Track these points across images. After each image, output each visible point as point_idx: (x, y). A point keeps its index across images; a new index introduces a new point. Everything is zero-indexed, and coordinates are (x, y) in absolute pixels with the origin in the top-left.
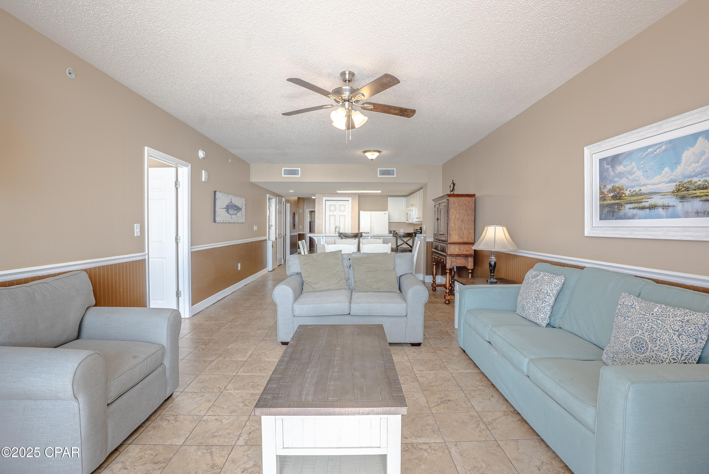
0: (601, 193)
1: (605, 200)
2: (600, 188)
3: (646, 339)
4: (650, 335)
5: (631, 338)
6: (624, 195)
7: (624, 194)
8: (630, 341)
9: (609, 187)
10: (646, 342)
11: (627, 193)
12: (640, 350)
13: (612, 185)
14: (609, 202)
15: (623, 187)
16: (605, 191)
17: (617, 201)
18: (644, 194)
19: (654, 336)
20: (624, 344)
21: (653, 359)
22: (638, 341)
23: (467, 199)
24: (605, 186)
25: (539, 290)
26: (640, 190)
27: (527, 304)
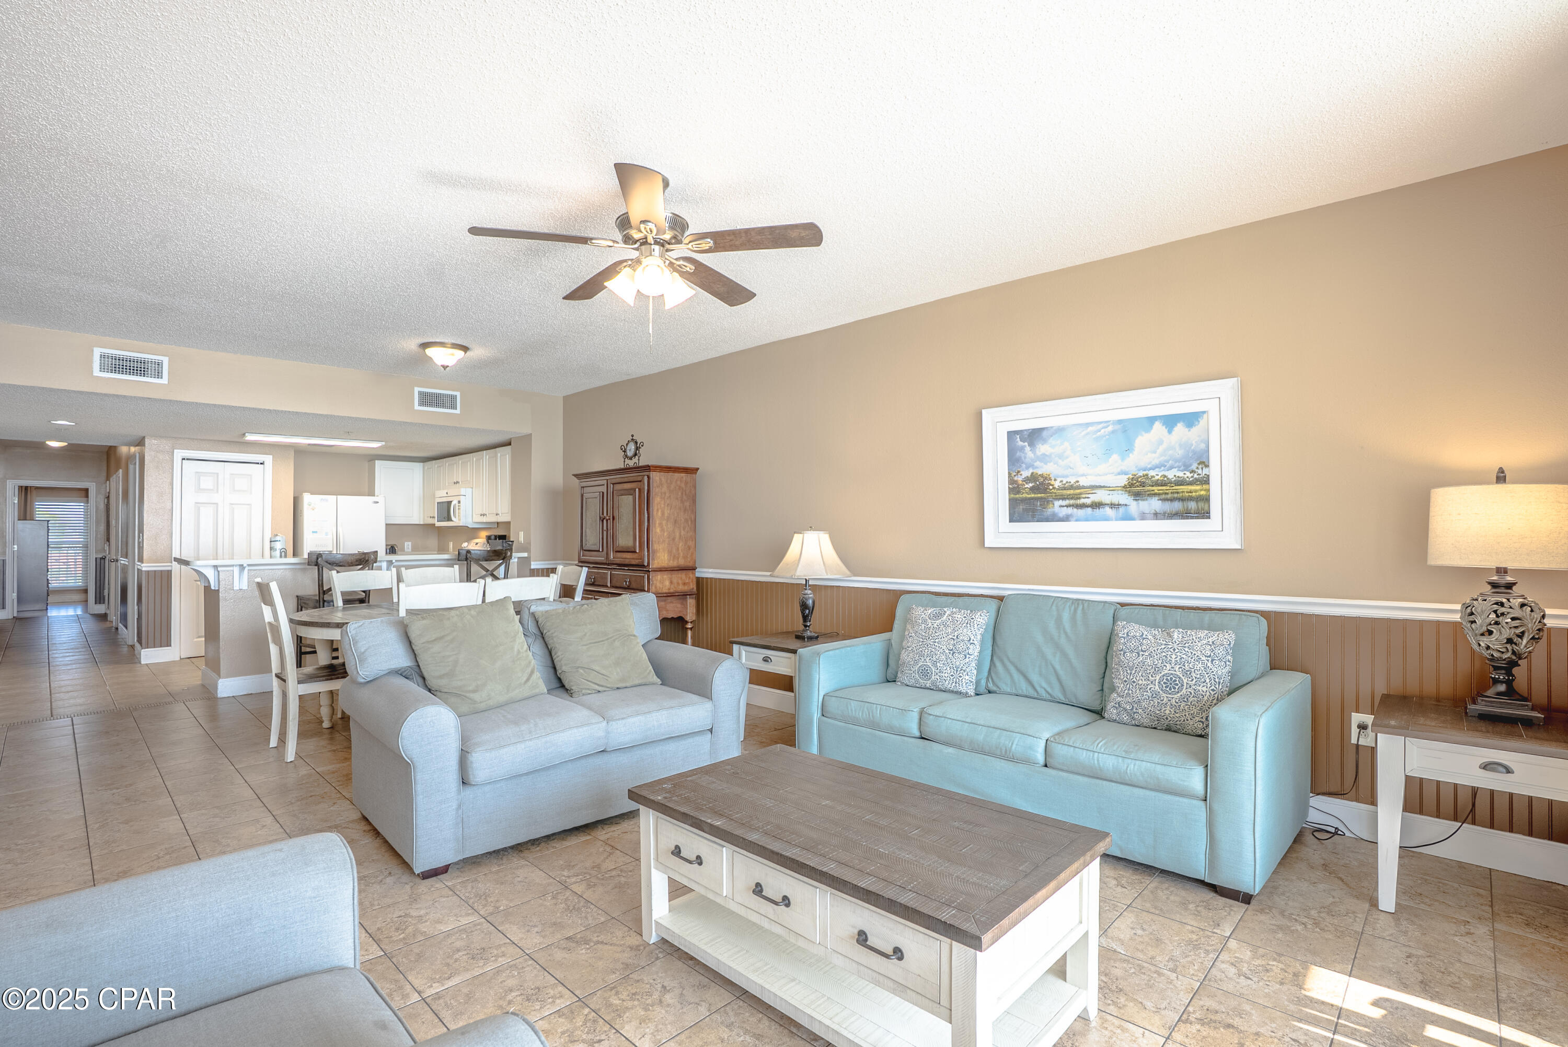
0: (1012, 481)
1: (1018, 492)
2: (1010, 474)
3: (1178, 673)
4: (1181, 668)
5: (1158, 678)
6: (1051, 487)
7: (1053, 485)
8: (1157, 681)
9: (1026, 473)
10: (1180, 678)
11: (1057, 484)
12: (1173, 690)
13: (1031, 471)
14: (1024, 495)
15: (1049, 475)
16: (1019, 479)
17: (1039, 495)
18: (1084, 487)
19: (1187, 668)
20: (1149, 687)
21: (1192, 696)
22: (1169, 678)
23: (682, 477)
24: (1019, 472)
25: (955, 638)
26: (1078, 482)
27: (935, 664)
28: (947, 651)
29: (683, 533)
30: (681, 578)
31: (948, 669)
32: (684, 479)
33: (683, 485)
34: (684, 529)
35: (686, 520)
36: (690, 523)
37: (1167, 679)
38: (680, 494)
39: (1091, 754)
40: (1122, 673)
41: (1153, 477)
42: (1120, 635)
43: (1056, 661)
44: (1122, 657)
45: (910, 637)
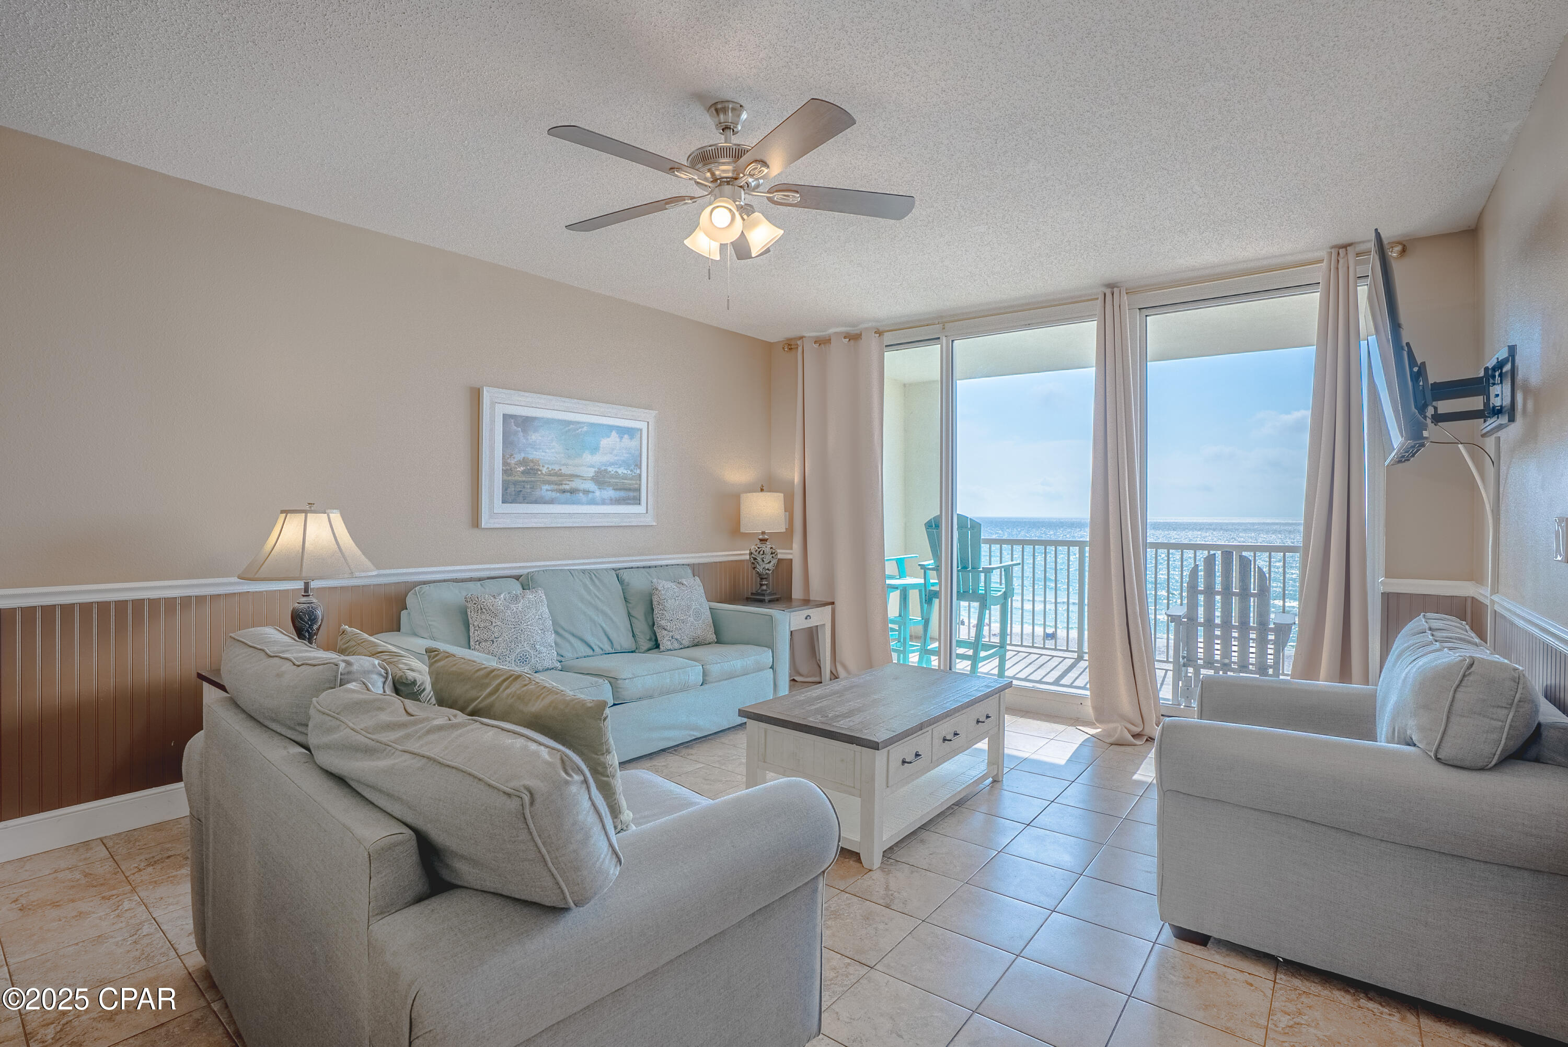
0: (505, 463)
1: (510, 475)
2: (504, 456)
6: (539, 473)
7: (541, 470)
8: (692, 615)
9: (519, 457)
11: (544, 470)
12: (699, 618)
13: (523, 455)
14: (517, 478)
15: (538, 461)
16: (513, 462)
17: (529, 479)
18: (565, 475)
20: (688, 621)
22: (696, 611)
24: (512, 455)
25: (541, 617)
26: (561, 470)
27: (533, 647)
28: (541, 631)
39: (729, 663)
41: (610, 472)
45: (495, 626)
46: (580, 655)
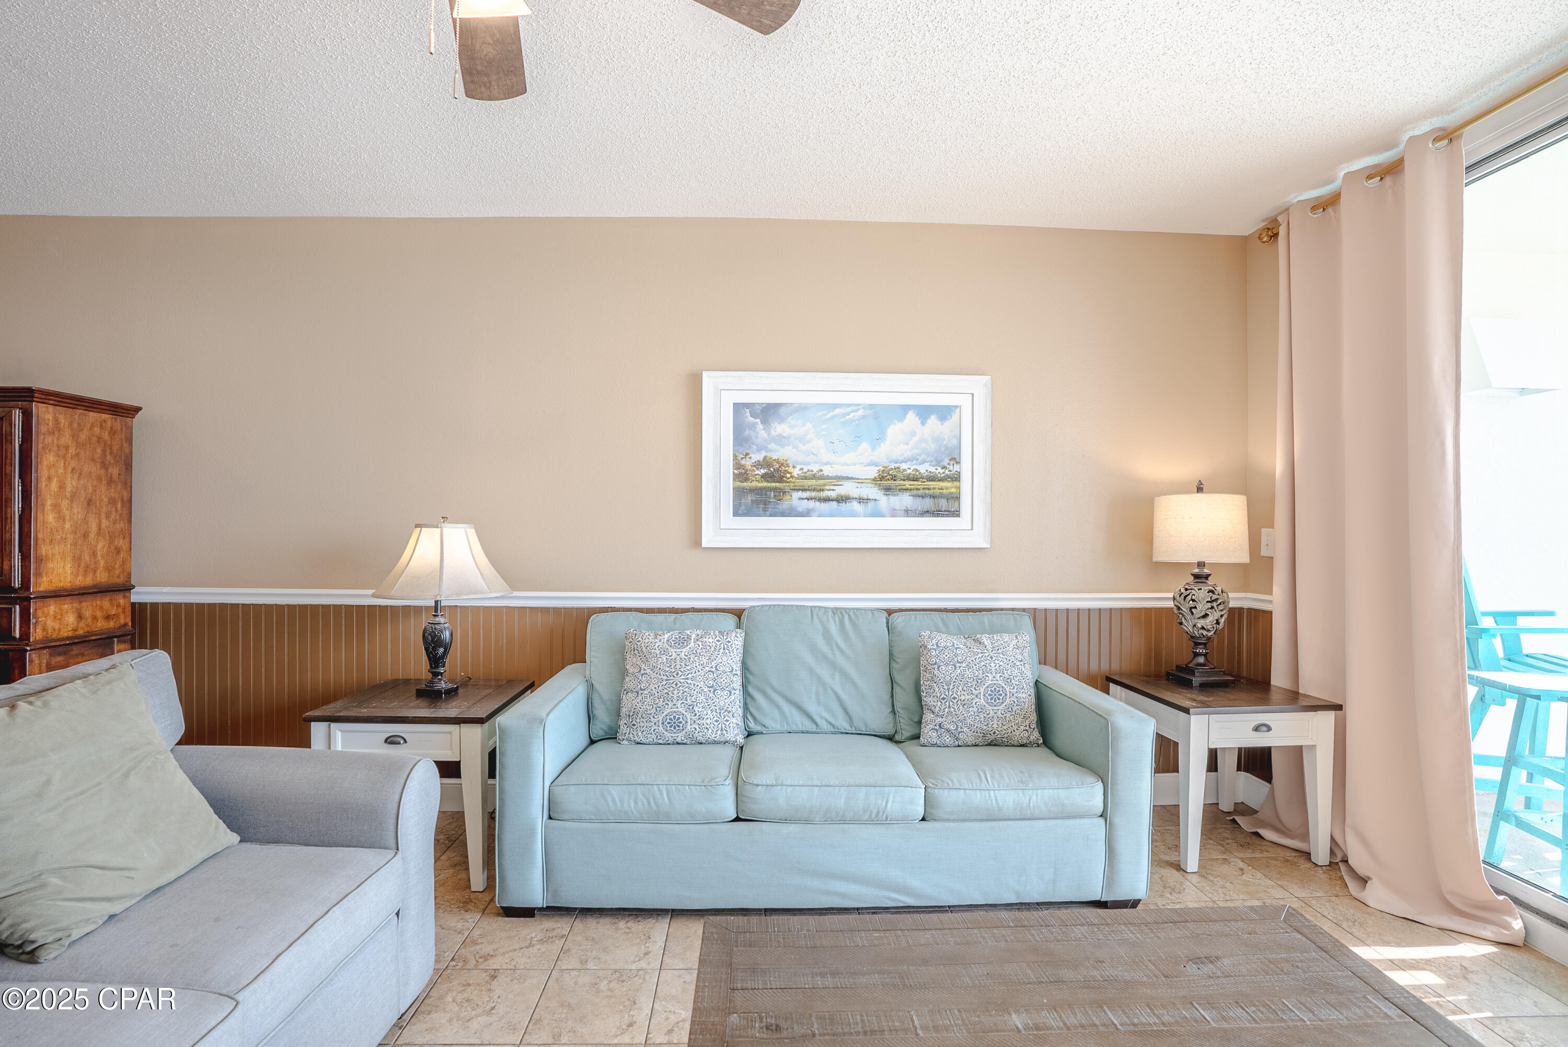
0: (738, 465)
1: (746, 480)
2: (735, 457)
3: (1000, 682)
4: (1001, 676)
5: (982, 690)
6: (788, 476)
7: (791, 473)
8: (982, 694)
9: (757, 457)
10: (1003, 687)
11: (796, 472)
12: (998, 701)
13: (763, 454)
14: (755, 484)
15: (786, 461)
16: (748, 463)
17: (773, 485)
18: (828, 478)
19: (1007, 676)
20: (974, 701)
21: (1015, 705)
22: (993, 689)
23: (105, 421)
24: (747, 454)
25: (714, 670)
26: (821, 470)
27: (691, 707)
28: (706, 689)
29: (105, 523)
30: (101, 607)
31: (709, 712)
32: (109, 424)
33: (106, 436)
34: (107, 517)
35: (112, 501)
36: (119, 506)
37: (991, 691)
38: (99, 451)
39: (986, 793)
40: (937, 690)
41: (905, 470)
42: (929, 647)
43: (836, 683)
44: (936, 672)
45: (643, 674)
46: (794, 728)
